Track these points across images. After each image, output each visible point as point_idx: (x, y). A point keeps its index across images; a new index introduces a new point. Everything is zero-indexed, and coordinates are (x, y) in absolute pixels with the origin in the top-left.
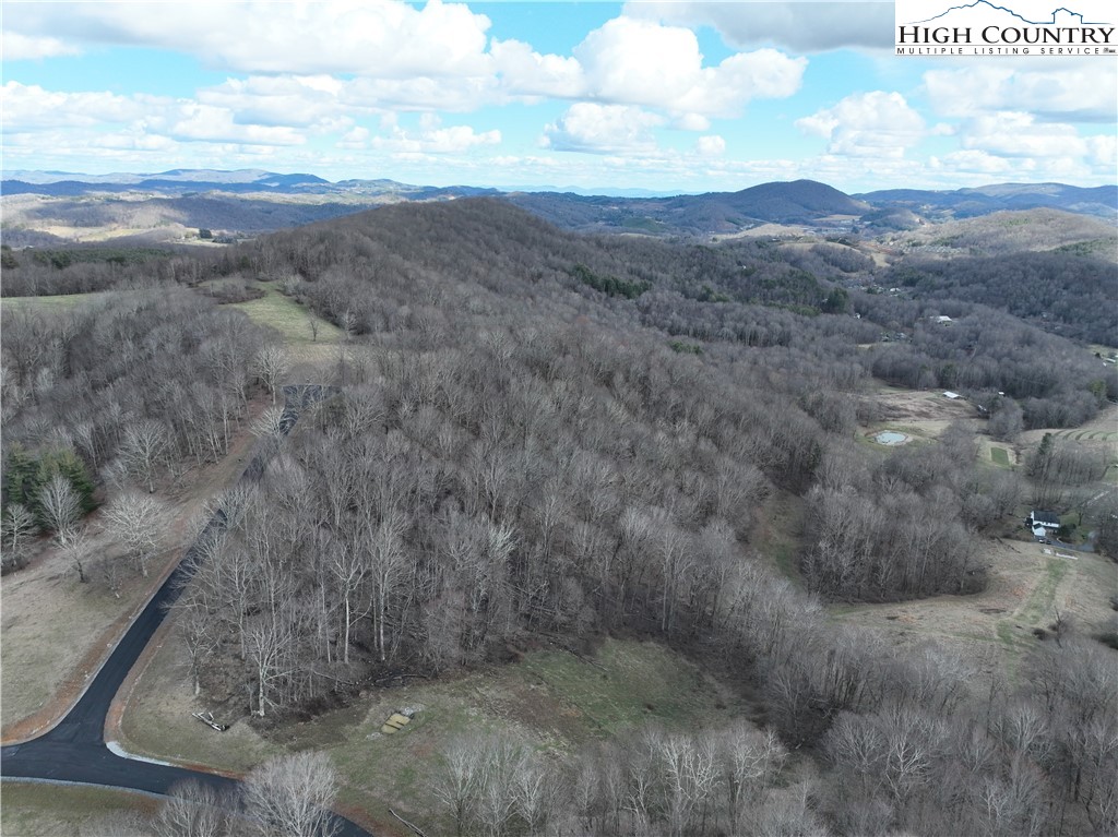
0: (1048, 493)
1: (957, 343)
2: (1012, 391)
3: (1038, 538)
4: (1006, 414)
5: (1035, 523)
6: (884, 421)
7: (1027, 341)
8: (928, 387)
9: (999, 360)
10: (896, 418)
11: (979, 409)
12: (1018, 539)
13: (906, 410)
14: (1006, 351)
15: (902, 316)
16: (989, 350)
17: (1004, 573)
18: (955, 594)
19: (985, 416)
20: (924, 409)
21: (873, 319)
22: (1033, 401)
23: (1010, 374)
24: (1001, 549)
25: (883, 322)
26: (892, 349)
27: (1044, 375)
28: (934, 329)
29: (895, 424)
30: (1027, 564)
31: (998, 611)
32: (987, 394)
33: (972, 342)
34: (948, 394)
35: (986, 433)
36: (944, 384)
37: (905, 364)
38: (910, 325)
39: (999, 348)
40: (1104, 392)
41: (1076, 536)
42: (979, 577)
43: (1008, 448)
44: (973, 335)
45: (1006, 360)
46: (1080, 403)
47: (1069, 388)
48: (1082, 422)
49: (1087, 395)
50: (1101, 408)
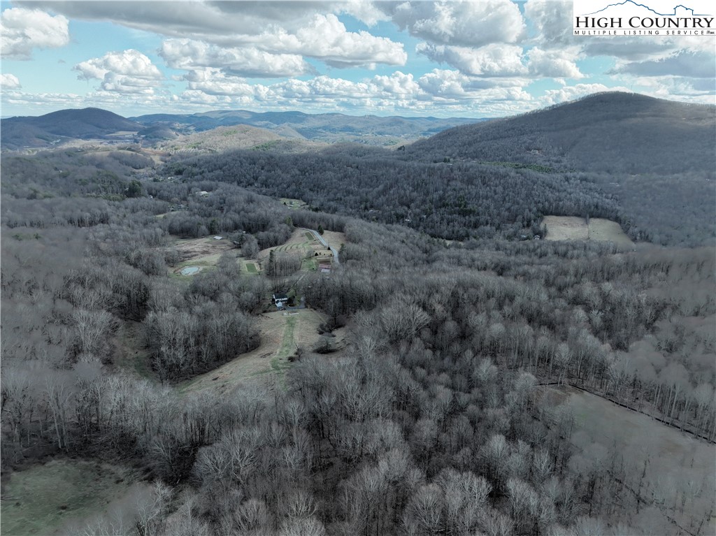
0: (279, 282)
1: (214, 206)
2: (249, 230)
3: (280, 309)
4: (249, 243)
5: (276, 300)
6: (183, 261)
7: (250, 201)
8: (204, 235)
9: (239, 213)
10: (190, 258)
11: (235, 244)
12: (270, 311)
13: (195, 252)
14: (241, 208)
15: (179, 194)
16: (233, 208)
17: (268, 332)
18: (246, 352)
19: (239, 247)
20: (205, 249)
21: (161, 198)
22: (261, 234)
23: (246, 221)
24: (263, 320)
25: (168, 199)
26: (178, 216)
27: (263, 219)
28: (200, 200)
29: (191, 261)
30: (277, 324)
31: (269, 354)
32: (237, 234)
33: (222, 205)
34: (216, 237)
35: (242, 256)
36: (212, 231)
37: (187, 223)
38: (185, 199)
39: (237, 207)
40: (291, 223)
41: (296, 302)
42: (256, 339)
43: (254, 262)
44: (222, 201)
45: (242, 213)
46: (282, 230)
47: (276, 224)
48: (285, 241)
49: (284, 226)
50: (292, 231)
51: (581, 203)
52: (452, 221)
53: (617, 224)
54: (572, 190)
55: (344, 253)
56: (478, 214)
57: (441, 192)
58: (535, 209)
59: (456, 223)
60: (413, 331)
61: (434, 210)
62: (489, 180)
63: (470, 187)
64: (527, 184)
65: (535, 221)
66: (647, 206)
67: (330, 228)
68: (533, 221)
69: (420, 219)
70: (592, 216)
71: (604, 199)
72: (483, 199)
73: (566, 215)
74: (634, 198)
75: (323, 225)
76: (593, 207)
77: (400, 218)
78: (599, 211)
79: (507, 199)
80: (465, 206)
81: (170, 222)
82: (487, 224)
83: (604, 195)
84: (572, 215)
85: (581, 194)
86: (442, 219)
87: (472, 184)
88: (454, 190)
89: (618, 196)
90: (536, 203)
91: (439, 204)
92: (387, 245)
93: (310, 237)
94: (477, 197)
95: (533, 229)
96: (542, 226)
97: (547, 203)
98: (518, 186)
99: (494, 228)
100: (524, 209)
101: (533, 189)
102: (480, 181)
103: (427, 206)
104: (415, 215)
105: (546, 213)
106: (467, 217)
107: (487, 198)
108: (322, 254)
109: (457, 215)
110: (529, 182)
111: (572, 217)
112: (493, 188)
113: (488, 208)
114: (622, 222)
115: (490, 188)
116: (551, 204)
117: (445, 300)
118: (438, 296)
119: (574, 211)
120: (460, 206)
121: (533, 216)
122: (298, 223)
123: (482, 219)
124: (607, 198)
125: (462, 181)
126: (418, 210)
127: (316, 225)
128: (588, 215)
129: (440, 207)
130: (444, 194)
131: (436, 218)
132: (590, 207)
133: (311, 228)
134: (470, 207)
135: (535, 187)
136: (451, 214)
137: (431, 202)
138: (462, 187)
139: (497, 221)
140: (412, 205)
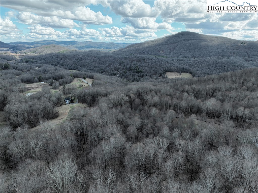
0: (67, 96)
1: (41, 72)
2: (56, 79)
3: (67, 104)
4: (55, 83)
5: (66, 101)
6: (27, 91)
7: (56, 70)
8: (36, 82)
9: (51, 74)
10: (30, 90)
11: (49, 84)
12: (63, 105)
13: (32, 88)
14: (52, 72)
15: (26, 68)
16: (49, 72)
17: (62, 112)
18: (52, 119)
19: (51, 85)
20: (37, 87)
21: (19, 70)
22: (60, 80)
23: (54, 76)
24: (60, 108)
25: (22, 70)
26: (25, 76)
27: (61, 75)
28: (35, 70)
29: (30, 91)
30: (66, 108)
31: (62, 119)
32: (51, 80)
33: (45, 72)
34: (42, 82)
35: (52, 88)
36: (40, 80)
37: (29, 78)
38: (29, 70)
39: (51, 72)
40: (73, 76)
41: (74, 101)
42: (57, 114)
43: (58, 90)
44: (45, 70)
45: (53, 74)
46: (69, 78)
47: (66, 76)
48: (70, 82)
49: (70, 77)
50: (73, 79)
51: (178, 67)
52: (134, 75)
53: (190, 74)
54: (175, 63)
55: (94, 84)
56: (143, 73)
57: (129, 65)
58: (163, 70)
59: (135, 76)
60: (123, 103)
61: (127, 72)
62: (146, 60)
63: (139, 63)
64: (160, 62)
65: (163, 74)
66: (200, 68)
67: (88, 77)
68: (162, 74)
69: (122, 75)
70: (182, 72)
71: (185, 66)
72: (144, 67)
73: (173, 72)
74: (195, 65)
75: (85, 76)
76: (182, 69)
77: (115, 75)
78: (184, 70)
79: (153, 67)
80: (138, 70)
81: (22, 77)
82: (146, 76)
83: (186, 65)
84: (175, 72)
85: (178, 64)
86: (130, 75)
87: (140, 62)
88: (134, 64)
89: (190, 65)
90: (163, 68)
91: (129, 69)
92: (110, 81)
93: (80, 81)
94: (142, 66)
95: (163, 77)
96: (166, 76)
97: (167, 68)
98: (156, 62)
99: (149, 77)
100: (159, 70)
101: (162, 63)
102: (143, 61)
103: (125, 70)
104: (120, 73)
105: (167, 71)
106: (139, 74)
107: (146, 67)
108: (85, 85)
109: (136, 73)
110: (160, 61)
111: (176, 73)
112: (148, 63)
113: (146, 70)
114: (192, 74)
115: (147, 63)
116: (168, 68)
117: (134, 93)
118: (132, 92)
119: (176, 71)
120: (136, 70)
121: (162, 72)
122: (75, 76)
123: (145, 74)
124: (187, 66)
125: (137, 61)
126: (121, 72)
127: (83, 76)
128: (181, 72)
129: (130, 71)
130: (131, 66)
131: (128, 74)
132: (181, 69)
133: (81, 78)
134: (140, 70)
135: (162, 62)
136: (134, 72)
137: (126, 69)
138: (137, 63)
139: (150, 75)
140: (119, 70)
